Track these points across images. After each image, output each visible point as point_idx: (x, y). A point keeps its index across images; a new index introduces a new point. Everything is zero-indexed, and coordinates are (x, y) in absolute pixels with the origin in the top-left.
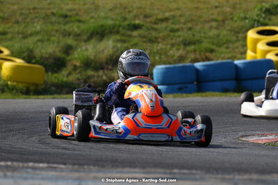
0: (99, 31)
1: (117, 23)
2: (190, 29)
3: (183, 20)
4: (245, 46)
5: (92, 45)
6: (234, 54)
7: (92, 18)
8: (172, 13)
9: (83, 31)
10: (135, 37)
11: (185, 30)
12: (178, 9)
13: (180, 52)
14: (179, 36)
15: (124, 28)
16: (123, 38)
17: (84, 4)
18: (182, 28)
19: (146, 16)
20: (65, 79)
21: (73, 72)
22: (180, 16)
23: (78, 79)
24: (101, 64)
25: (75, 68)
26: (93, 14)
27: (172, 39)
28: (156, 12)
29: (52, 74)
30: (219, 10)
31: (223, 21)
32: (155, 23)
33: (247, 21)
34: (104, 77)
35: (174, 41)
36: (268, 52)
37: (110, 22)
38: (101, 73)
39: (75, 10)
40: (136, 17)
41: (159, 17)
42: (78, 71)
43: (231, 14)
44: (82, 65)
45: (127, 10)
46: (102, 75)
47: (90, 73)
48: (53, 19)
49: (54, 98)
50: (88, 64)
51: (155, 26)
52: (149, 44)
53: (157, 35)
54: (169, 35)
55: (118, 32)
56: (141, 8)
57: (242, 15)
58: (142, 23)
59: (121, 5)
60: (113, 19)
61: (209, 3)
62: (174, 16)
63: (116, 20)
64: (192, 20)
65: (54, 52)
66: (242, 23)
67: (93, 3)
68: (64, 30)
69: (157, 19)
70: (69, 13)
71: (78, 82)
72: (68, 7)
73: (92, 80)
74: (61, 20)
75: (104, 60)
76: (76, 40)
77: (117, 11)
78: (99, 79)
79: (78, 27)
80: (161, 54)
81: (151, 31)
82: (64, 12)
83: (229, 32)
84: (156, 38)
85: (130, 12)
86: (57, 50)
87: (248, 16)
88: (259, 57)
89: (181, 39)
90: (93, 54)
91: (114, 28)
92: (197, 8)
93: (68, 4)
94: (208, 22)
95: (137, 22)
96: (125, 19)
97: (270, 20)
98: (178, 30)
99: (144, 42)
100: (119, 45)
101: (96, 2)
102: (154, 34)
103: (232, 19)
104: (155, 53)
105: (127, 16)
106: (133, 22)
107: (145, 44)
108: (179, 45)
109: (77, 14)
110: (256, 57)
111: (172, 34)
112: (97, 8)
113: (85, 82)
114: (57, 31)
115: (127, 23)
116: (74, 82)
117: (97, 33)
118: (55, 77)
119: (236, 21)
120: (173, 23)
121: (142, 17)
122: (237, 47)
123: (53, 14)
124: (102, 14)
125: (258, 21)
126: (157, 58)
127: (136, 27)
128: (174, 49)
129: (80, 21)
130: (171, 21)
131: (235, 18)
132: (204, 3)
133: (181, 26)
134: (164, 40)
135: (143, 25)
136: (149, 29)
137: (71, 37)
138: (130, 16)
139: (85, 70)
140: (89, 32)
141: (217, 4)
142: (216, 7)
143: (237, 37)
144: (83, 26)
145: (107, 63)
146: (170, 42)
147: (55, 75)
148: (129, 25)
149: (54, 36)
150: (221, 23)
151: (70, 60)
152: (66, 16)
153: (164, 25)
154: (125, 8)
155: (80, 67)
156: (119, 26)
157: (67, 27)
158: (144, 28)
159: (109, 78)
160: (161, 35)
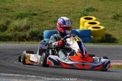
0: (21, 15)
1: (28, 12)
2: (57, 16)
3: (54, 12)
4: (79, 23)
5: (18, 21)
6: (75, 27)
7: (17, 10)
8: (49, 9)
9: (14, 15)
10: (35, 18)
11: (55, 17)
12: (52, 8)
13: (53, 25)
14: (52, 19)
15: (30, 15)
16: (30, 19)
17: (14, 5)
18: (54, 16)
19: (39, 10)
20: (7, 34)
21: (10, 32)
22: (53, 11)
23: (12, 35)
24: (21, 29)
25: (11, 30)
26: (18, 9)
27: (49, 20)
28: (43, 9)
29: (2, 32)
30: (68, 9)
31: (70, 13)
32: (43, 13)
33: (79, 14)
34: (23, 34)
35: (50, 21)
36: (89, 26)
37: (25, 12)
38: (21, 32)
39: (10, 7)
40: (35, 10)
41: (44, 11)
42: (12, 31)
43: (73, 10)
44: (14, 29)
45: (31, 8)
46: (22, 34)
47: (17, 32)
48: (2, 10)
49: (7, 43)
50: (16, 29)
51: (43, 14)
52: (41, 22)
53: (44, 18)
54: (48, 18)
55: (28, 16)
56: (37, 7)
57: (77, 11)
58: (37, 13)
59: (29, 5)
60: (25, 11)
61: (64, 6)
62: (50, 11)
63: (27, 11)
64: (57, 12)
65: (3, 23)
66: (77, 14)
67: (18, 4)
68: (7, 15)
69: (44, 12)
70: (8, 8)
71: (12, 36)
72: (8, 6)
73: (18, 35)
74: (5, 11)
75: (23, 27)
76: (11, 19)
77: (27, 8)
78: (21, 35)
79: (12, 14)
80: (45, 26)
81: (41, 16)
82: (6, 8)
83: (72, 18)
84: (43, 19)
85: (32, 8)
86: (4, 23)
87: (79, 12)
88: (85, 28)
89: (53, 20)
90: (18, 25)
91: (26, 14)
92: (59, 8)
93: (7, 4)
94: (64, 13)
95: (36, 12)
96: (31, 11)
97: (88, 13)
98: (52, 16)
99: (39, 21)
100: (29, 22)
101: (19, 4)
102: (43, 18)
103: (73, 12)
104: (43, 25)
105: (31, 10)
106: (34, 13)
107: (39, 22)
108: (53, 22)
109: (11, 9)
110: (84, 28)
111: (50, 18)
112: (19, 6)
113: (15, 36)
114: (3, 15)
115: (31, 13)
116: (11, 36)
117: (20, 17)
118: (3, 34)
119: (75, 14)
120: (50, 13)
121: (37, 10)
122: (75, 24)
123: (2, 8)
124: (22, 9)
125: (84, 14)
126: (44, 27)
127: (35, 15)
128: (51, 24)
129: (12, 11)
130: (49, 13)
131: (75, 12)
132: (62, 6)
133: (53, 15)
134: (46, 20)
135: (38, 14)
136: (40, 15)
137: (9, 18)
138: (32, 10)
139: (15, 31)
140: (17, 16)
141: (67, 6)
142: (67, 8)
143: (76, 20)
144: (14, 14)
145: (24, 29)
146: (49, 21)
147: (3, 33)
148: (32, 14)
149: (3, 17)
150: (69, 14)
151: (9, 27)
152: (7, 9)
153: (46, 14)
154: (31, 7)
155: (13, 30)
156: (29, 14)
157: (7, 14)
158: (38, 15)
159: (25, 35)
160: (45, 18)
